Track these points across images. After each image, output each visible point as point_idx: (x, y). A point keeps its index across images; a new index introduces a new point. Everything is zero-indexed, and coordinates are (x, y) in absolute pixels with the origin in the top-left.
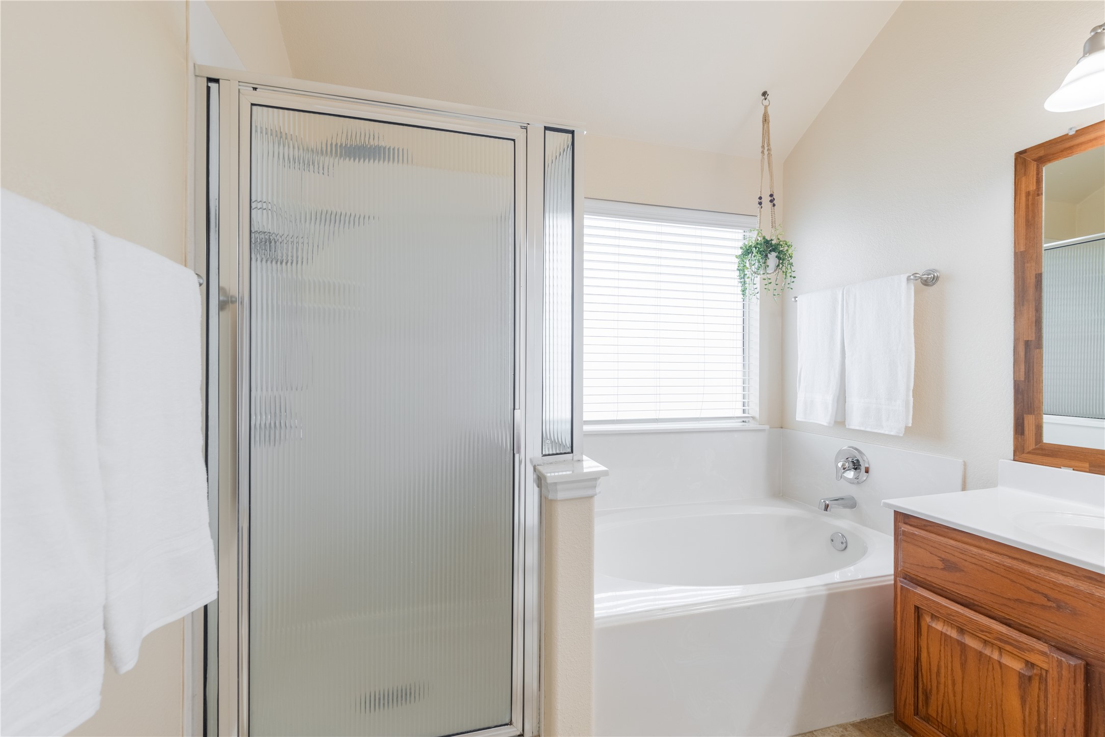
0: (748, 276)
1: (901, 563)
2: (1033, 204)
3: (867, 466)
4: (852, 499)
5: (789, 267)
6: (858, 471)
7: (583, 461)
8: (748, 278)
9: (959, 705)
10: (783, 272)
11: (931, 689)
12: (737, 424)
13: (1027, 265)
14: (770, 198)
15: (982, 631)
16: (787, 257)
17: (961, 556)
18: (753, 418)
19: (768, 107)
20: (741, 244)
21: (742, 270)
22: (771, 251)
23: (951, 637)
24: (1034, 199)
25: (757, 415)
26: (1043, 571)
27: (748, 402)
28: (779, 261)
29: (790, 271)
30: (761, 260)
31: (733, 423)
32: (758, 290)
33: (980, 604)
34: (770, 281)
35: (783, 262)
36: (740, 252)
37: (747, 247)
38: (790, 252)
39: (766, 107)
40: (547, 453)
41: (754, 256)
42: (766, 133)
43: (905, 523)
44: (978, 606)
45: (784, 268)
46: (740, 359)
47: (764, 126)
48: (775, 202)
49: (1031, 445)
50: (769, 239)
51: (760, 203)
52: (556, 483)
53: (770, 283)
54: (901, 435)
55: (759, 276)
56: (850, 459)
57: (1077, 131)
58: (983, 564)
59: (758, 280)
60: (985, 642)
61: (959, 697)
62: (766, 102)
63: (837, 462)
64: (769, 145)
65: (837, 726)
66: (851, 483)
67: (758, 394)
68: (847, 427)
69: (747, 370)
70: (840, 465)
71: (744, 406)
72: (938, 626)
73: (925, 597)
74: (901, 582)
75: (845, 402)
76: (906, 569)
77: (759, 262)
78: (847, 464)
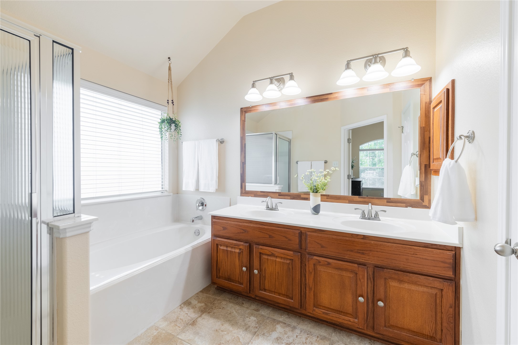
0: (163, 131)
1: (213, 232)
2: (244, 124)
3: (206, 204)
4: (201, 216)
5: (179, 131)
6: (203, 206)
7: (81, 216)
8: (163, 132)
9: (226, 269)
10: (177, 132)
11: (220, 268)
12: (159, 194)
13: (243, 141)
14: (172, 102)
15: (231, 245)
16: (178, 127)
17: (227, 225)
18: (166, 191)
19: (171, 64)
20: (160, 117)
21: (161, 129)
22: (172, 123)
23: (225, 249)
24: (244, 122)
25: (168, 189)
26: (242, 223)
27: (164, 184)
28: (176, 128)
29: (180, 132)
30: (169, 126)
31: (158, 193)
32: (168, 138)
33: (231, 237)
34: (172, 135)
35: (177, 128)
36: (160, 121)
37: (163, 120)
38: (180, 125)
39: (170, 64)
40: (56, 215)
41: (166, 124)
42: (170, 75)
43: (214, 219)
44: (231, 238)
45: (177, 130)
46: (160, 166)
47: (169, 71)
48: (174, 103)
49: (244, 191)
50: (171, 118)
51: (168, 103)
52: (66, 228)
53: (172, 136)
54: (215, 192)
55: (168, 132)
56: (201, 202)
57: (252, 106)
58: (231, 225)
59: (167, 134)
60: (232, 247)
61: (226, 266)
62: (170, 62)
63: (196, 204)
64: (171, 80)
65: (195, 294)
66: (201, 211)
67: (168, 181)
68: (199, 191)
69: (163, 171)
70: (197, 205)
71: (162, 186)
72: (222, 248)
73: (219, 240)
74: (213, 238)
75: (199, 182)
76: (215, 233)
77: (168, 127)
78: (200, 204)
